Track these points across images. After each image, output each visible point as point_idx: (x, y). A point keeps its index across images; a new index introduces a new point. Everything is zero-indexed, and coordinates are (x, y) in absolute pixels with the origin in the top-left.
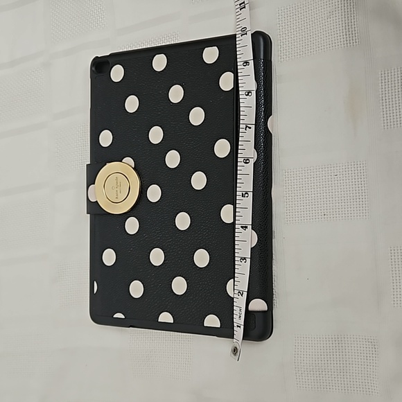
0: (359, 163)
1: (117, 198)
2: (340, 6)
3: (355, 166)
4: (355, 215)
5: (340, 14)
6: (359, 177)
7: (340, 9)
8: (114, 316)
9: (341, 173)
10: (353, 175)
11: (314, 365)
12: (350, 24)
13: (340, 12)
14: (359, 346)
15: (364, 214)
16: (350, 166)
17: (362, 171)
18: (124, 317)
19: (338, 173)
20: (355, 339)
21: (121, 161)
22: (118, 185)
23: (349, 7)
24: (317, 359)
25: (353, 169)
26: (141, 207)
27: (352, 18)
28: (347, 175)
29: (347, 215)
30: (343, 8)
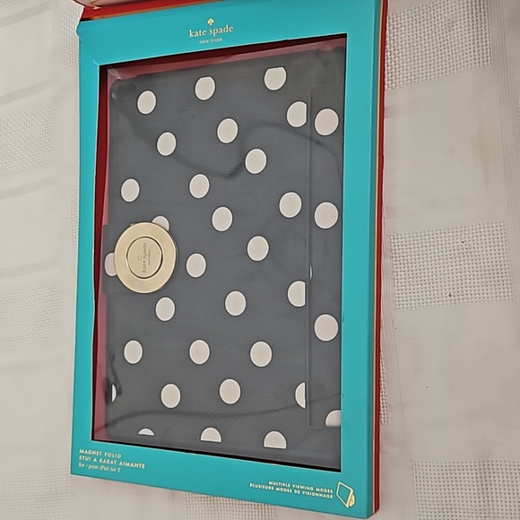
0: (494, 225)
1: (144, 271)
2: (466, 13)
3: (490, 229)
4: (494, 295)
5: (466, 24)
6: (496, 243)
7: (466, 17)
8: (140, 433)
9: (471, 239)
10: (487, 241)
11: (444, 503)
12: (480, 37)
13: (466, 21)
14: (504, 475)
15: (506, 294)
16: (482, 230)
17: (499, 236)
18: (152, 434)
19: (467, 239)
20: (499, 467)
21: (151, 222)
22: (147, 254)
23: (478, 15)
24: (447, 495)
25: (487, 233)
26: (178, 283)
27: (483, 28)
28: (479, 242)
29: (481, 295)
30: (470, 16)
